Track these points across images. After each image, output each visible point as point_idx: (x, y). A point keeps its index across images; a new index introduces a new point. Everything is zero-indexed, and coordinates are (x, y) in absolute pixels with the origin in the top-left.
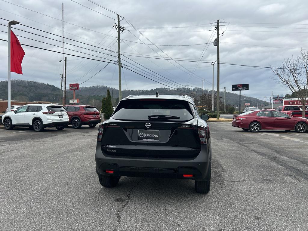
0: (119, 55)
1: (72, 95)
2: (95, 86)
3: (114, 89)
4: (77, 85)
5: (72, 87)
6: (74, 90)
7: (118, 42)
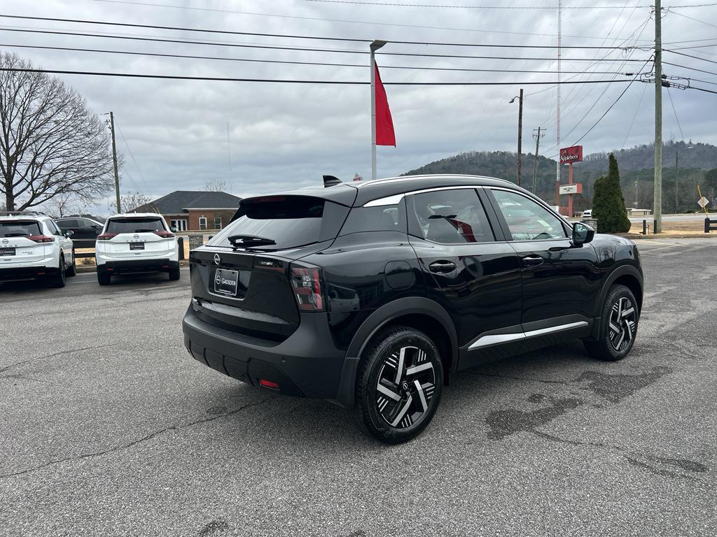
0: (658, 53)
1: (585, 173)
2: (648, 144)
3: (707, 145)
4: (577, 150)
5: (567, 155)
6: (571, 161)
7: (654, 17)
